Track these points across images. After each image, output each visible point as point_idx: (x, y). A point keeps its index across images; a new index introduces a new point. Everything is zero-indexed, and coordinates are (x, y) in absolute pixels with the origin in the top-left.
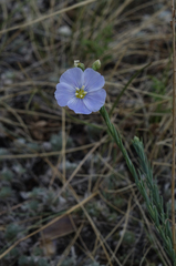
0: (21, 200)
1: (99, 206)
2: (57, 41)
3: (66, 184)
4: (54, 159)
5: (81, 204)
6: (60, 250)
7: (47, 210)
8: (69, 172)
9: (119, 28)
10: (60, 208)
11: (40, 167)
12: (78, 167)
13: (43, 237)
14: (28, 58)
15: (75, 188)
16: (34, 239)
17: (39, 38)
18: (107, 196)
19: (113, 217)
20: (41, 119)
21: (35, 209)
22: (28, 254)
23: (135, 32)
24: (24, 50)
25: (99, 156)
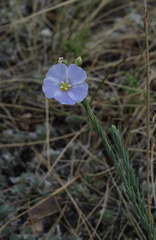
0: (11, 184)
1: (81, 188)
2: (39, 43)
3: (50, 169)
4: (40, 148)
5: (64, 186)
6: (47, 228)
7: (34, 192)
8: (53, 158)
9: (94, 29)
10: (46, 191)
11: (27, 154)
12: (61, 153)
13: (31, 217)
14: (13, 58)
15: (59, 172)
16: (23, 219)
17: (23, 40)
18: (88, 179)
19: (94, 197)
20: (27, 112)
21: (23, 192)
22: (18, 232)
23: (109, 33)
24: (10, 50)
25: (79, 143)
